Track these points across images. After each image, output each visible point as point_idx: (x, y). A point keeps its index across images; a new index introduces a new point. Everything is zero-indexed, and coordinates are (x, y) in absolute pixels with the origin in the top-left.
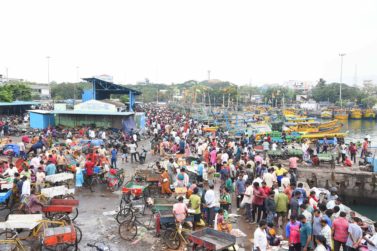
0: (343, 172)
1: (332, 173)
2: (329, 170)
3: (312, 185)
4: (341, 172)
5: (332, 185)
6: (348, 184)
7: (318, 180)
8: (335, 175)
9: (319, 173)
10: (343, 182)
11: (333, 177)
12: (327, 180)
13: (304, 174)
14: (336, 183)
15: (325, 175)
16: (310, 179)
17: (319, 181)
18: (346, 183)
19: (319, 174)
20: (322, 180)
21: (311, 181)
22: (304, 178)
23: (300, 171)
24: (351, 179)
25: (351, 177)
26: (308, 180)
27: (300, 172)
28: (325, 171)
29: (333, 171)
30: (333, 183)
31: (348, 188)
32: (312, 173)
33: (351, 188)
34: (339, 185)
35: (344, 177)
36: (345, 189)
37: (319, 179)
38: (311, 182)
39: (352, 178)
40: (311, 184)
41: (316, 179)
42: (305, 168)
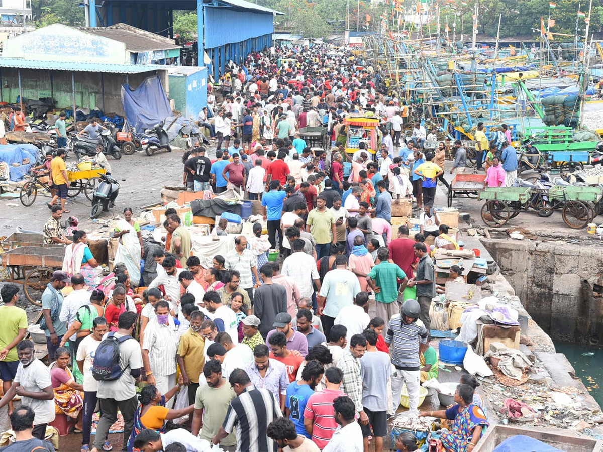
3: (596, 297)
13: (571, 263)
22: (571, 276)
42: (588, 244)
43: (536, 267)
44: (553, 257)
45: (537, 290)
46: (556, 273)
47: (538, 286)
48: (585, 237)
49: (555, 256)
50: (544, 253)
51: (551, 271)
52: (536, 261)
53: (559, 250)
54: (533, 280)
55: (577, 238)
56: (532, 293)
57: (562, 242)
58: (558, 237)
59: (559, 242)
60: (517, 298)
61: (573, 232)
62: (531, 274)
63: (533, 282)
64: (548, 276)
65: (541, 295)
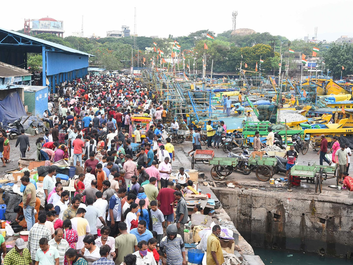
0: (331, 200)
1: (312, 201)
2: (307, 196)
3: (276, 221)
4: (327, 199)
5: (312, 222)
6: (340, 222)
7: (286, 214)
8: (317, 205)
9: (288, 200)
10: (331, 218)
11: (312, 207)
12: (303, 214)
13: (262, 201)
14: (319, 220)
15: (299, 204)
16: (273, 211)
17: (288, 215)
18: (337, 221)
19: (288, 203)
20: (293, 213)
21: (275, 214)
22: (261, 209)
23: (255, 196)
24: (345, 212)
25: (344, 209)
26: (270, 212)
27: (255, 198)
28: (300, 198)
29: (313, 197)
30: (313, 220)
31: (340, 230)
32: (276, 200)
33: (345, 230)
34: (324, 223)
35: (332, 208)
36: (336, 231)
37: (288, 212)
38: (274, 217)
39: (347, 212)
40: (275, 219)
41: (284, 211)
42: (270, 190)
43: (242, 204)
44: (251, 198)
45: (243, 217)
46: (253, 207)
47: (244, 215)
48: (269, 186)
49: (253, 197)
50: (246, 196)
51: (250, 206)
52: (242, 201)
53: (255, 194)
54: (241, 211)
55: (264, 187)
56: (240, 219)
57: (256, 189)
58: (254, 186)
59: (254, 189)
60: (232, 223)
61: (262, 183)
62: (240, 208)
63: (241, 213)
64: (249, 209)
65: (245, 220)
